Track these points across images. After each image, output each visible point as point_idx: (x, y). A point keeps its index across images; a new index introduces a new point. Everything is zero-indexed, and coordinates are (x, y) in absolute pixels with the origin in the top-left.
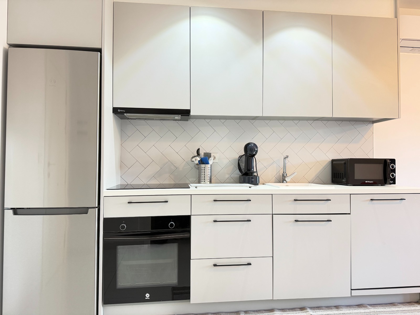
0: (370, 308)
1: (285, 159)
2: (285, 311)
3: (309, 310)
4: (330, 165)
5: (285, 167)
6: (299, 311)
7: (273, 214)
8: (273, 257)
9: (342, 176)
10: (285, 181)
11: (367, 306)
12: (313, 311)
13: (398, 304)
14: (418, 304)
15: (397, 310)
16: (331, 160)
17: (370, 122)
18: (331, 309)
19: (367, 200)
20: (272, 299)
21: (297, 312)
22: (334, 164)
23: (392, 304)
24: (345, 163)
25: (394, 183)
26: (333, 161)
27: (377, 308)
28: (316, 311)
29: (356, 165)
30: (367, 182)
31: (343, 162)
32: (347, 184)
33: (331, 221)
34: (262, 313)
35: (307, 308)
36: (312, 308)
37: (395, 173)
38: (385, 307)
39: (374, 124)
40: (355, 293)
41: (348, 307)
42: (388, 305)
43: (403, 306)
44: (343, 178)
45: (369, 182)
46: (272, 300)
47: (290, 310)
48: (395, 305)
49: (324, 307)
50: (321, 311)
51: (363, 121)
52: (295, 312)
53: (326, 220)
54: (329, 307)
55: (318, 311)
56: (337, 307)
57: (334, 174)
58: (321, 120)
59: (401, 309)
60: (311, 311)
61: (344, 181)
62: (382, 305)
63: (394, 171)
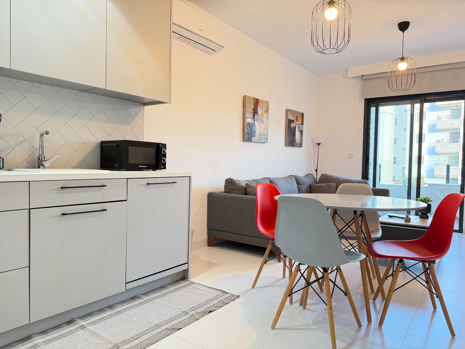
0: (144, 297)
1: (42, 137)
2: (47, 333)
3: (78, 321)
4: (99, 147)
5: (42, 147)
6: (66, 326)
7: (30, 209)
8: (29, 267)
9: (114, 160)
10: (43, 165)
11: (140, 297)
12: (83, 320)
13: (168, 285)
14: (183, 281)
15: (167, 292)
16: (100, 142)
17: (141, 103)
18: (105, 311)
19: (144, 185)
20: (28, 323)
21: (64, 328)
22: (104, 146)
23: (163, 287)
24: (118, 146)
25: (165, 168)
26: (102, 143)
27: (149, 295)
28: (87, 319)
29: (130, 148)
30: (140, 166)
31: (115, 144)
32: (119, 169)
33: (106, 210)
34: (13, 346)
35: (76, 319)
36: (82, 317)
37: (166, 158)
38: (157, 292)
39: (145, 107)
40: (129, 286)
41: (122, 303)
42: (159, 289)
43: (172, 286)
44: (115, 162)
45: (143, 166)
46: (29, 325)
47: (54, 329)
48: (165, 288)
49: (96, 311)
50: (93, 317)
51: (134, 102)
52: (61, 329)
53: (101, 209)
54: (101, 310)
55: (90, 318)
56: (110, 307)
57: (104, 158)
58: (89, 93)
59: (170, 289)
60: (82, 321)
61: (116, 165)
62: (155, 291)
63: (165, 156)
